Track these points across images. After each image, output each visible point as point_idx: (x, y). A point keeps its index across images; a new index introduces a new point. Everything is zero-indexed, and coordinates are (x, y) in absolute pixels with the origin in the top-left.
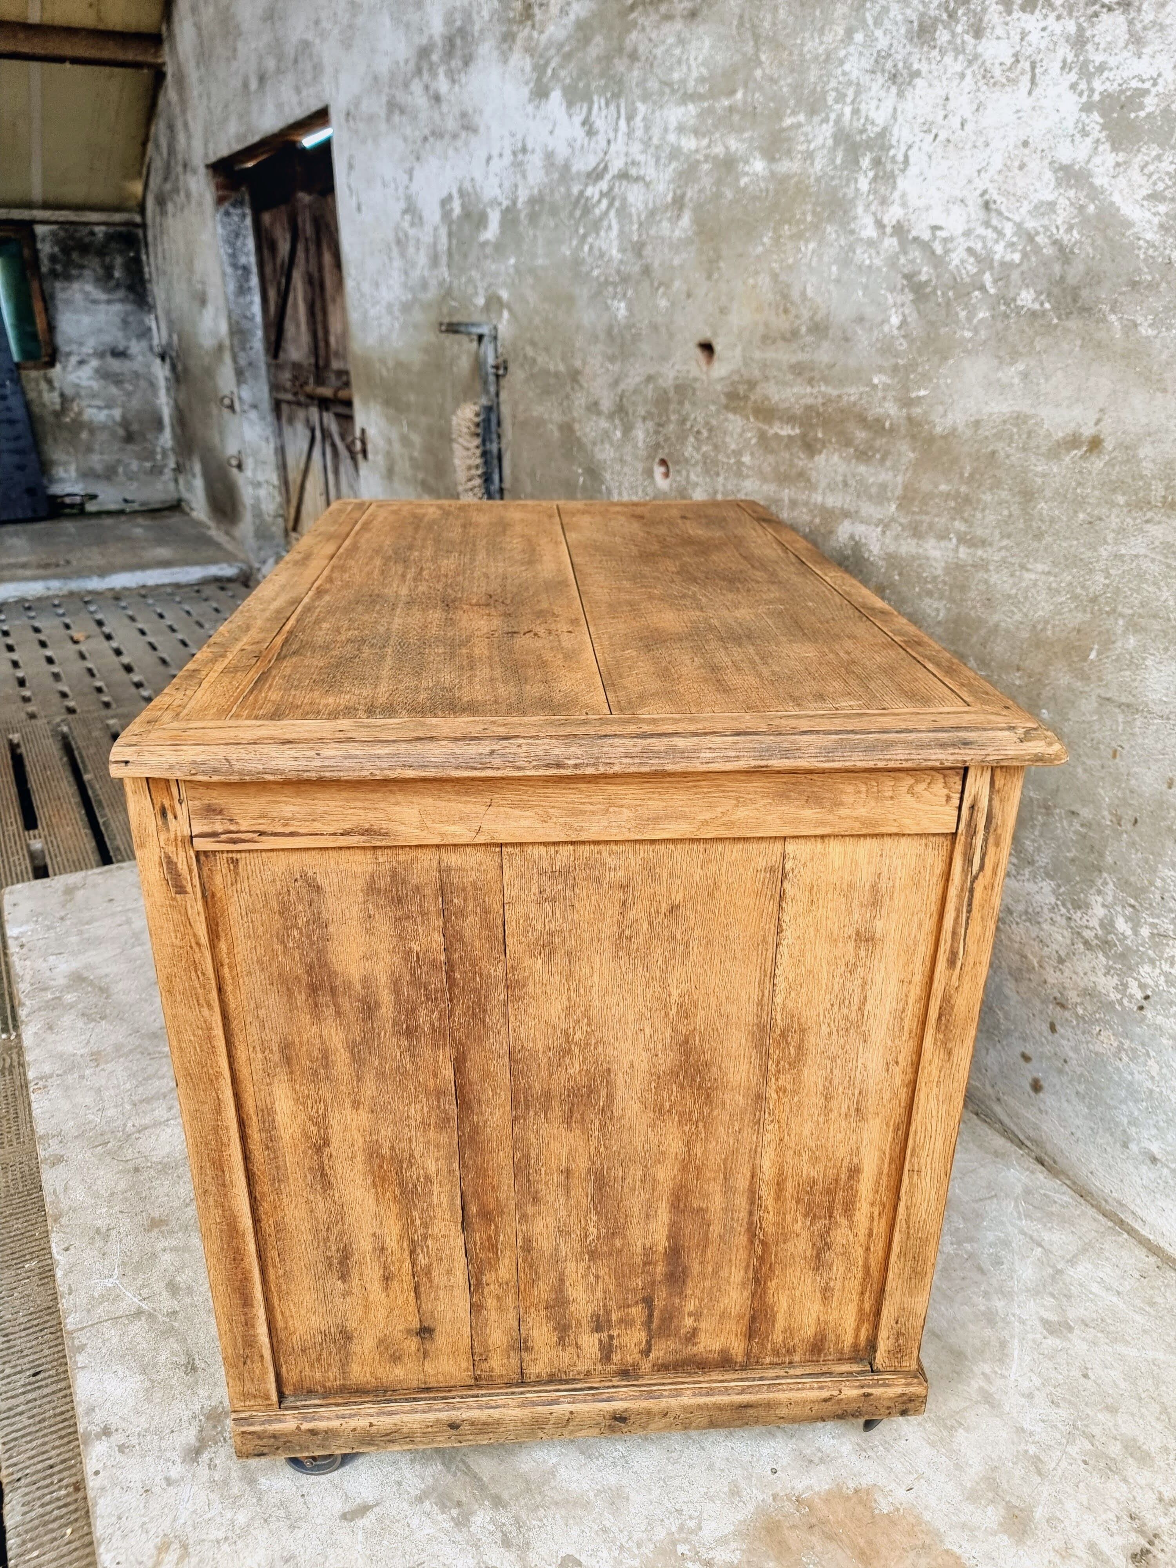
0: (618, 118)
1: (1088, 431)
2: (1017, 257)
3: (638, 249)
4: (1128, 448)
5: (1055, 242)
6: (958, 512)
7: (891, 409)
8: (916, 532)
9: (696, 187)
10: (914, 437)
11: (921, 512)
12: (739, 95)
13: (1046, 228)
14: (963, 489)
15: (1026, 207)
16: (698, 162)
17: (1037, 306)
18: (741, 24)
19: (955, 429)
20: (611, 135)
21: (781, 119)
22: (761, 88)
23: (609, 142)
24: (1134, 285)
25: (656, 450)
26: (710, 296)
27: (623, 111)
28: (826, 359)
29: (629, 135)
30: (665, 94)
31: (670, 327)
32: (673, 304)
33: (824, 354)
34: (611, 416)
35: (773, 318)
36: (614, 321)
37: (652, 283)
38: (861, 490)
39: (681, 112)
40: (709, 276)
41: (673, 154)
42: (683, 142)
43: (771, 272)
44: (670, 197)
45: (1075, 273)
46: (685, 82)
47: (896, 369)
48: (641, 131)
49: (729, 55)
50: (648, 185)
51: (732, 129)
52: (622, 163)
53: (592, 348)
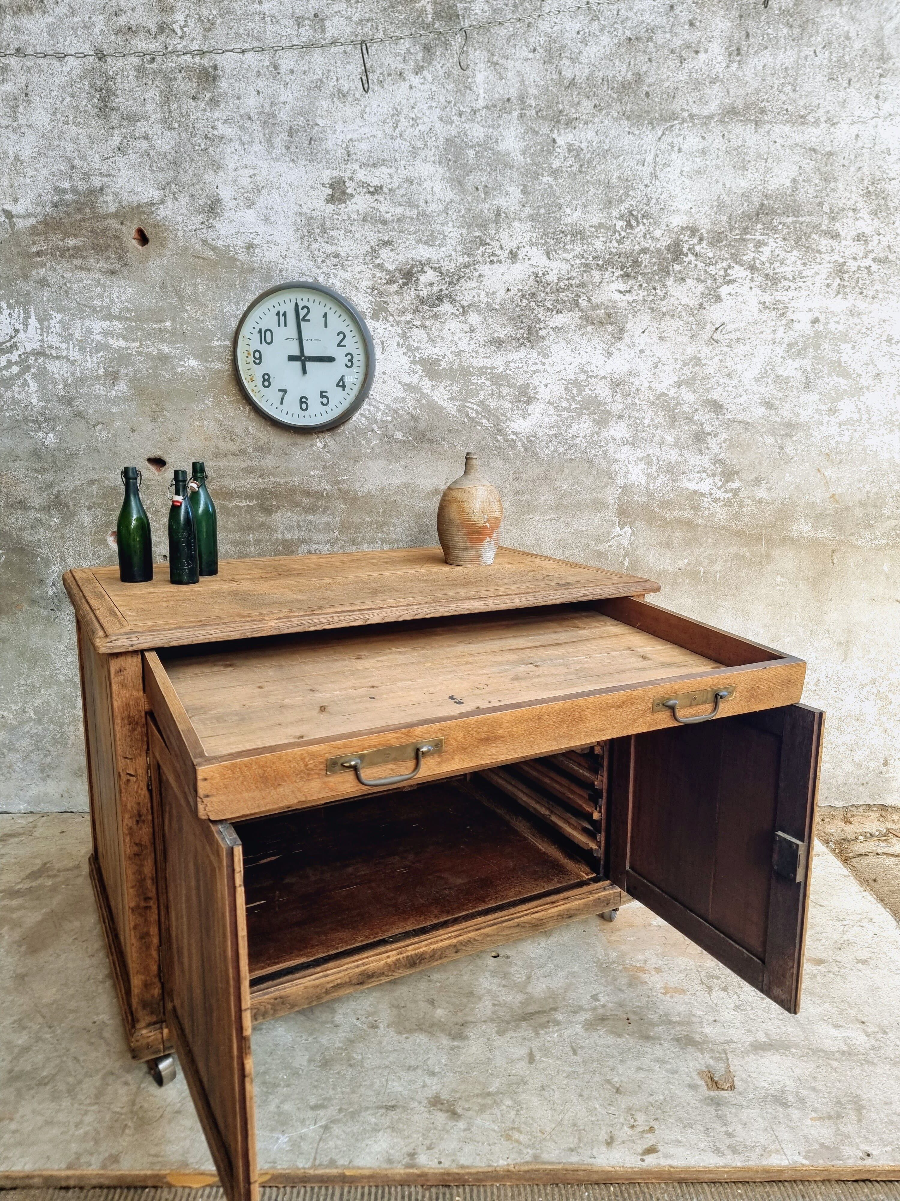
0: (28, 317)
1: (441, 487)
2: (389, 419)
3: (69, 401)
5: (408, 413)
6: (379, 529)
7: (325, 485)
8: (354, 542)
9: (131, 369)
10: (344, 498)
11: (356, 532)
12: (168, 324)
13: (403, 408)
14: (380, 519)
15: (389, 399)
16: (132, 355)
17: (405, 439)
18: (163, 286)
19: (369, 492)
20: (21, 327)
21: (210, 341)
22: (188, 323)
23: (17, 331)
24: (451, 431)
25: (107, 526)
26: (157, 431)
27: (32, 314)
28: (271, 464)
29: (43, 329)
30: (85, 311)
31: (113, 449)
32: (115, 435)
33: (269, 462)
34: (45, 509)
35: (222, 444)
36: (40, 446)
37: (87, 422)
38: (312, 527)
39: (105, 324)
40: (154, 420)
41: (100, 347)
42: (111, 341)
43: (215, 419)
44: (101, 372)
45: (421, 426)
46: (108, 308)
47: (325, 467)
48: (58, 329)
49: (154, 301)
50: (73, 362)
51: (163, 341)
52: (36, 345)
53: (11, 464)
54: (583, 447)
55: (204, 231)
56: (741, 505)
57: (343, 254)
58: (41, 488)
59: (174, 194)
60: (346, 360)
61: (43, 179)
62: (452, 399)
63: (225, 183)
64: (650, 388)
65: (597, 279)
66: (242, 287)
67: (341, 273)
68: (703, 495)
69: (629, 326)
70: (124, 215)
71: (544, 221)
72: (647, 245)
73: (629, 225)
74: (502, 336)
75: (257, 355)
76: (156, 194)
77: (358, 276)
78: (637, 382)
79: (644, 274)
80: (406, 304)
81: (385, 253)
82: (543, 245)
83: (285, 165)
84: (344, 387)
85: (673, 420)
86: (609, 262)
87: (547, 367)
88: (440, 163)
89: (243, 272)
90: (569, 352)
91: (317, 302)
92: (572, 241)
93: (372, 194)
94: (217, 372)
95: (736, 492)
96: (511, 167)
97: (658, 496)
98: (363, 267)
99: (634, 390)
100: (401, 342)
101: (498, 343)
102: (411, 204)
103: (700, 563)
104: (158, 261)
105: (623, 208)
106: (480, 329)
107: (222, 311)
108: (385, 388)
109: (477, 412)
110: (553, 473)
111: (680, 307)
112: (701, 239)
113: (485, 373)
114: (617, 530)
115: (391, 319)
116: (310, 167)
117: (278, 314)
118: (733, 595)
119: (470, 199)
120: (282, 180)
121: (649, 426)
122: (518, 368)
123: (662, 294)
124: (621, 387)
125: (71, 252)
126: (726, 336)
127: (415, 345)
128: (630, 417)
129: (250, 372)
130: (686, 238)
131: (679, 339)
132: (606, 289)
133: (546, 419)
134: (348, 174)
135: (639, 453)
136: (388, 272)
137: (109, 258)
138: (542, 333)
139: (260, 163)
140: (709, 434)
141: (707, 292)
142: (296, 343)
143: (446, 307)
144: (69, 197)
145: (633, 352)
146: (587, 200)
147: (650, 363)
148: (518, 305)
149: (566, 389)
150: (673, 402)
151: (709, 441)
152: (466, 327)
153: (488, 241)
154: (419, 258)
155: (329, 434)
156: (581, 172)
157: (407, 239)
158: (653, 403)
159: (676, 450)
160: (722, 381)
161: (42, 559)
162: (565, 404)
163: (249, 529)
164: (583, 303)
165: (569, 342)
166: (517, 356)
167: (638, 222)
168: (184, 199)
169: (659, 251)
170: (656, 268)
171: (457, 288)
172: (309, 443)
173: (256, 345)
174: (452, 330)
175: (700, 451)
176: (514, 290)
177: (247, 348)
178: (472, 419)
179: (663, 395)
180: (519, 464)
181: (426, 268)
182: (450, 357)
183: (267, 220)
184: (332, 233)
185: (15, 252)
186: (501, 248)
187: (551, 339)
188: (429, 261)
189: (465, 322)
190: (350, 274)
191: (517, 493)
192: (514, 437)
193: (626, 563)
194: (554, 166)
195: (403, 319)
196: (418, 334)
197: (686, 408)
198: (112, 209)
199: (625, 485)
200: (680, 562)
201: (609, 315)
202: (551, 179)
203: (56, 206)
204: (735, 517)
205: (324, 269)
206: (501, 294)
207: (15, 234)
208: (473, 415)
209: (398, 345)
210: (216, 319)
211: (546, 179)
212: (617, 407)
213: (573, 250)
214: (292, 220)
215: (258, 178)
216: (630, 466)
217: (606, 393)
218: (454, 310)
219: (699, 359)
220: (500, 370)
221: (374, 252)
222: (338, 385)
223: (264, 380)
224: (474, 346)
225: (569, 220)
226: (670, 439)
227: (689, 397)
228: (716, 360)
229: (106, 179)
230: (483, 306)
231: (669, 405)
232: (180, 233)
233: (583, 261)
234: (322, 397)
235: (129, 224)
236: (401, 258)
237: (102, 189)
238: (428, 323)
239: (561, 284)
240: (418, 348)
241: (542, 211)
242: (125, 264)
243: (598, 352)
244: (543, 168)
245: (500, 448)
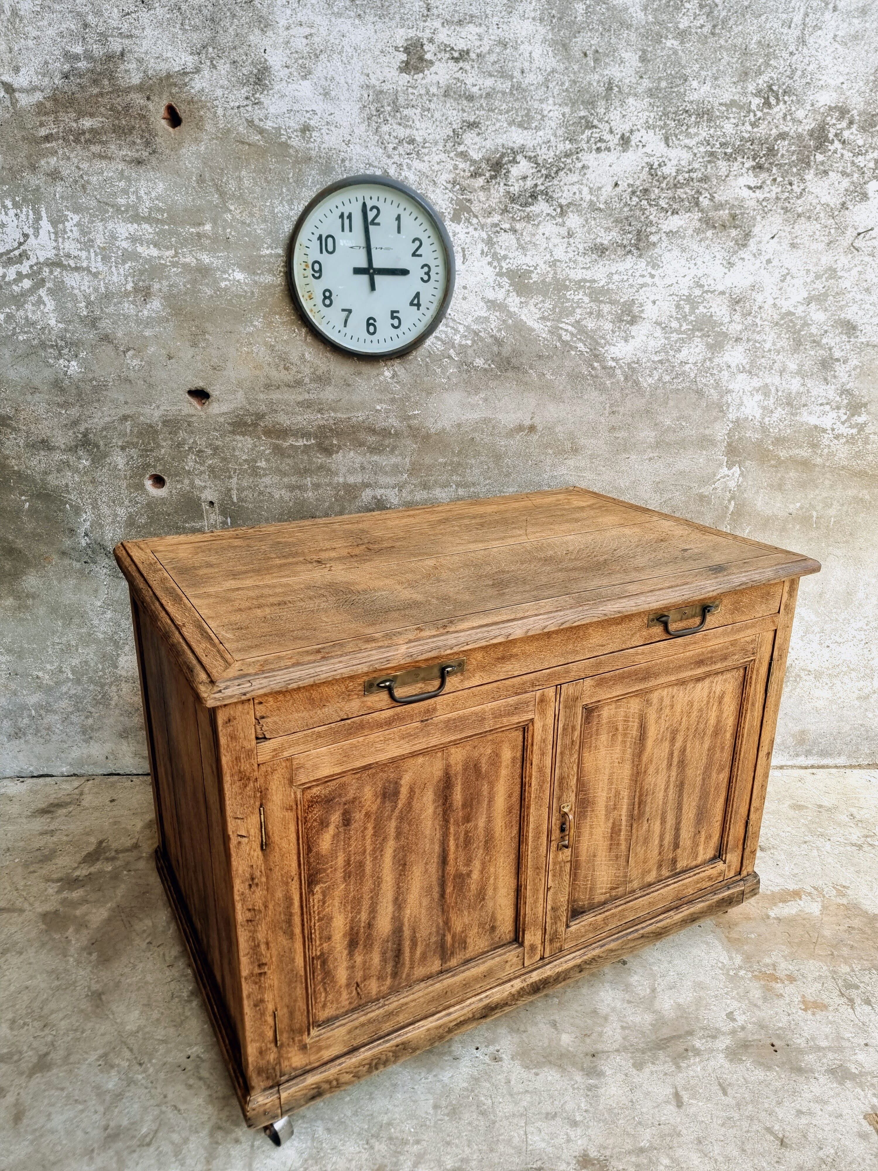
0: (38, 218)
1: (527, 423)
2: (469, 342)
3: (93, 322)
4: (550, 429)
5: (492, 336)
6: (454, 471)
7: (394, 422)
8: (425, 486)
9: (165, 283)
10: (415, 436)
11: (427, 475)
12: (208, 227)
13: (485, 330)
14: (455, 459)
15: (470, 319)
16: (166, 266)
17: (486, 366)
18: (201, 180)
19: (444, 430)
20: (31, 232)
21: (258, 249)
22: (232, 227)
23: (26, 236)
24: (540, 357)
25: (143, 469)
26: (198, 358)
27: (44, 214)
28: (331, 397)
29: (58, 234)
30: (108, 211)
31: (148, 379)
32: (149, 363)
33: (329, 394)
34: (72, 449)
35: (274, 373)
36: (61, 376)
37: (116, 348)
38: (377, 469)
39: (133, 228)
40: (195, 345)
41: (128, 256)
42: (140, 249)
43: (266, 344)
44: (130, 287)
45: (506, 351)
46: (135, 207)
47: (393, 401)
48: (76, 234)
49: (190, 199)
50: (95, 275)
51: (203, 248)
52: (50, 254)
53: (29, 397)
54: (692, 375)
55: (249, 108)
56: (866, 442)
57: (419, 139)
58: (66, 425)
59: (212, 60)
60: (422, 273)
61: (49, 42)
62: (543, 318)
63: (274, 46)
64: (775, 305)
65: (723, 172)
66: (297, 181)
67: (416, 164)
68: (824, 431)
69: (756, 230)
70: (151, 88)
71: (665, 97)
72: (786, 129)
73: (767, 104)
74: (606, 242)
75: (317, 267)
76: (189, 61)
77: (436, 168)
78: (760, 298)
79: (780, 166)
80: (493, 202)
81: (470, 138)
82: (662, 128)
83: (349, 22)
84: (418, 305)
85: (798, 344)
86: (739, 151)
87: (656, 280)
88: (541, 20)
89: (297, 162)
90: (683, 262)
91: (389, 201)
92: (697, 123)
93: (456, 60)
94: (267, 287)
95: (861, 428)
96: (629, 27)
97: (774, 432)
98: (443, 156)
99: (755, 308)
100: (486, 249)
101: (600, 250)
102: (504, 74)
103: (814, 508)
104: (194, 148)
105: (762, 81)
106: (580, 233)
107: (272, 212)
108: (465, 305)
109: (572, 334)
110: (655, 406)
111: (819, 207)
112: (851, 123)
113: (584, 287)
114: (724, 471)
115: (474, 221)
116: (379, 26)
117: (342, 216)
118: (847, 542)
119: (576, 67)
120: (345, 41)
121: (770, 350)
122: (622, 281)
123: (798, 190)
124: (741, 304)
125: (87, 136)
126: (869, 243)
127: (503, 253)
128: (748, 340)
129: (308, 288)
130: (834, 121)
131: (815, 246)
132: (733, 184)
133: (652, 343)
134: (427, 34)
135: (756, 383)
136: (473, 162)
137: (134, 143)
138: (653, 239)
139: (318, 20)
140: (838, 360)
141: (852, 188)
142: (363, 253)
143: (541, 207)
144: (82, 65)
145: (758, 261)
146: (718, 71)
147: (777, 276)
148: (626, 204)
149: (678, 306)
150: (799, 322)
151: (837, 368)
152: (564, 231)
153: (595, 122)
154: (511, 145)
155: (398, 361)
156: (713, 34)
157: (498, 120)
158: (777, 324)
159: (798, 378)
160: (859, 297)
161: (71, 506)
162: (675, 324)
163: (306, 472)
164: (705, 202)
165: (684, 250)
166: (621, 266)
167: (778, 99)
168: (224, 67)
169: (800, 136)
170: (794, 158)
171: (555, 182)
172: (375, 372)
173: (314, 254)
174: (547, 235)
175: (825, 379)
176: (623, 185)
177: (305, 258)
178: (565, 343)
179: (790, 313)
180: (618, 395)
181: (519, 158)
182: (543, 268)
183: (326, 94)
184: (406, 112)
185: (19, 136)
186: (611, 132)
187: (664, 245)
188: (522, 149)
189: (563, 225)
190: (426, 164)
191: (613, 428)
192: (614, 364)
193: (731, 508)
194: (681, 26)
195: (489, 221)
196: (506, 240)
197: (814, 330)
198: (136, 80)
199: (738, 420)
200: (791, 506)
201: (734, 217)
202: (676, 43)
203: (67, 77)
204: (858, 455)
205: (396, 158)
206: (608, 190)
207: (18, 114)
208: (567, 337)
209: (482, 252)
210: (265, 221)
211: (671, 43)
212: (735, 328)
213: (696, 134)
214: (357, 94)
215: (316, 39)
216: (745, 398)
217: (724, 312)
218: (550, 211)
219: (835, 270)
220: (601, 284)
221: (456, 137)
222: (412, 304)
223: (325, 298)
224: (571, 255)
225: (695, 96)
226: (793, 366)
227: (818, 316)
228: (854, 272)
229: (126, 41)
230: (585, 205)
231: (795, 325)
232: (220, 112)
233: (709, 148)
234: (393, 318)
235: (156, 99)
236: (489, 144)
237: (122, 54)
238: (518, 226)
239: (680, 178)
240: (505, 257)
241: (663, 84)
242: (154, 152)
243: (718, 262)
244: (667, 29)
245: (597, 377)
